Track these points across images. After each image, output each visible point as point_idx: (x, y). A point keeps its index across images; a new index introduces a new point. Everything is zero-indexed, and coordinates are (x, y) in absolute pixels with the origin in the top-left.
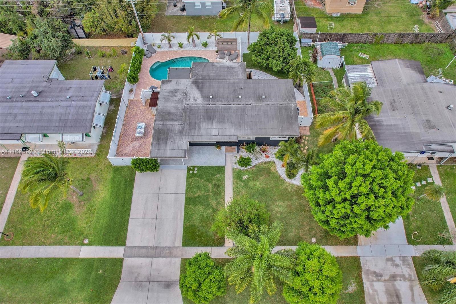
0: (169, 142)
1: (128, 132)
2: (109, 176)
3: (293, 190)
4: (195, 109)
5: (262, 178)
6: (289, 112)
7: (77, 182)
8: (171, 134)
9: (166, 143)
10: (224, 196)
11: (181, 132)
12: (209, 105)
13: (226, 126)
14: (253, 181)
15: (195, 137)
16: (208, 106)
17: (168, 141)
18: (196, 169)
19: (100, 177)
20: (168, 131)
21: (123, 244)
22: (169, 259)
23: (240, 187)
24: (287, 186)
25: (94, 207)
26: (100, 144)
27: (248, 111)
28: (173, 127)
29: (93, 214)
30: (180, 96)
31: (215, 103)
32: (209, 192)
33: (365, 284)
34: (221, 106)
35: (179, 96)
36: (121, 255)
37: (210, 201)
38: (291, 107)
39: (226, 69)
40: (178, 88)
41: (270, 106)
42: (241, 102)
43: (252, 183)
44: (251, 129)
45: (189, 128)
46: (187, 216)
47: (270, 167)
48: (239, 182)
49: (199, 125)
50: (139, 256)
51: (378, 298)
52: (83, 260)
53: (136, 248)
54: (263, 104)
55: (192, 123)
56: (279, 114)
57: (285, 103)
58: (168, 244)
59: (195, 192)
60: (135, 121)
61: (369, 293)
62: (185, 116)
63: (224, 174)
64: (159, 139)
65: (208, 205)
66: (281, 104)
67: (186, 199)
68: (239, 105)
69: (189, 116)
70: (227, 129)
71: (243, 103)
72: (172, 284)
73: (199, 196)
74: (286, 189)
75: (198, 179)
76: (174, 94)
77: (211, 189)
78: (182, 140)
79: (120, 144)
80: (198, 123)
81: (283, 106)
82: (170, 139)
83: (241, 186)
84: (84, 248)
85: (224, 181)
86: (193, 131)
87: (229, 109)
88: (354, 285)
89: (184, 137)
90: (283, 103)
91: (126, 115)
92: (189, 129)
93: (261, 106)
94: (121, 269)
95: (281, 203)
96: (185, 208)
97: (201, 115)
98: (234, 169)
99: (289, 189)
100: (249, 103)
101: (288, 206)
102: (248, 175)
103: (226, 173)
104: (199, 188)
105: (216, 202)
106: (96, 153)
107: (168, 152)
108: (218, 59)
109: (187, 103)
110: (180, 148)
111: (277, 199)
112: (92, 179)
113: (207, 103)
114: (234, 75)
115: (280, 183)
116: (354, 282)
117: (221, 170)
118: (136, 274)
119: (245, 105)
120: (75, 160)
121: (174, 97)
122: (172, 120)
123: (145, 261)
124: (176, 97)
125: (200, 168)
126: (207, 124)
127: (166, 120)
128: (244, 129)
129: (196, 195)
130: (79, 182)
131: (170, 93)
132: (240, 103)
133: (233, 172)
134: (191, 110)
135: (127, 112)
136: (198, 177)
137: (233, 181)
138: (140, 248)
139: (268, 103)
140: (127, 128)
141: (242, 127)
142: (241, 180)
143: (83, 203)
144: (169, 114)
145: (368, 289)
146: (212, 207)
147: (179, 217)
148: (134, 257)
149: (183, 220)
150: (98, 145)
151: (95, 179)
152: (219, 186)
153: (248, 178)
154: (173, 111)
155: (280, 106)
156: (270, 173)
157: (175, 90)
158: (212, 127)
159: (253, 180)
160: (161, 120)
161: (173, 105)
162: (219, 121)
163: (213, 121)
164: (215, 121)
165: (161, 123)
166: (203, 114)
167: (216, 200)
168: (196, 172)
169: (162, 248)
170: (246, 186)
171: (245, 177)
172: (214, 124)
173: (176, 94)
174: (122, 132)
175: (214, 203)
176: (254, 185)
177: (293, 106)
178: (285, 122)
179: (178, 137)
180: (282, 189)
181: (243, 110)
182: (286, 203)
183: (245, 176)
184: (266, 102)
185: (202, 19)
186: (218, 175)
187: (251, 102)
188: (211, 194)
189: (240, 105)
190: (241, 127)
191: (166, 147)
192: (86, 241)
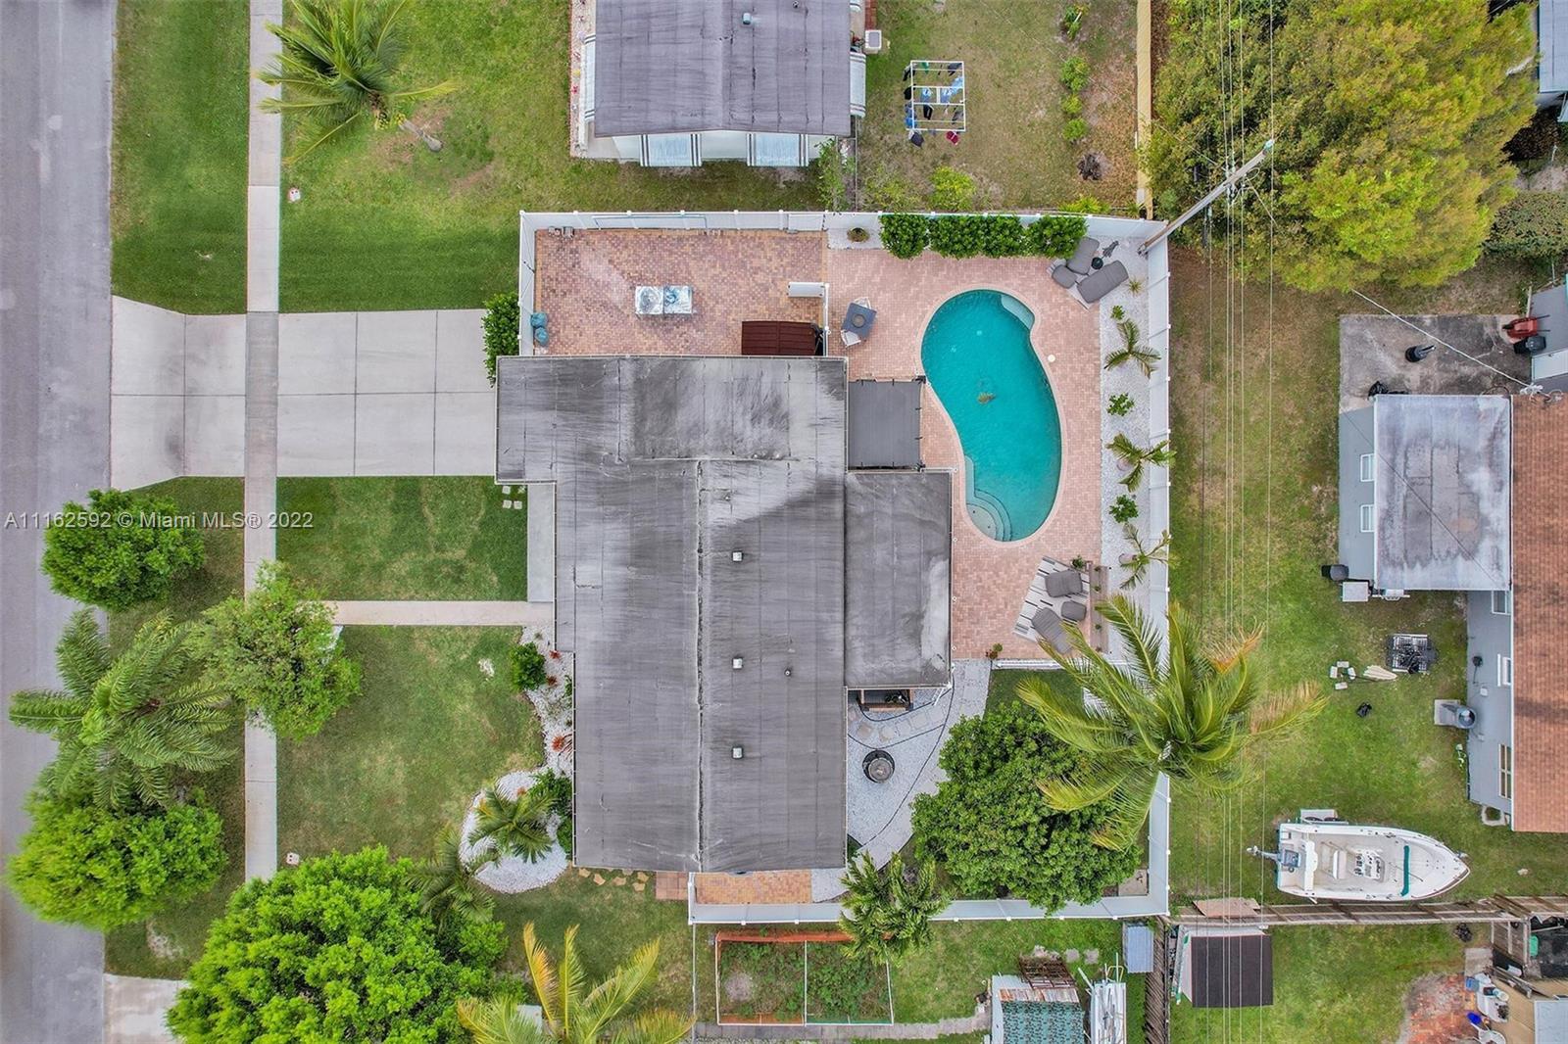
0: (552, 416)
1: (671, 253)
2: (494, 225)
3: (444, 816)
4: (681, 499)
5: (485, 720)
6: (665, 842)
7: (478, 122)
8: (582, 419)
9: (548, 408)
10: (427, 598)
11: (589, 455)
12: (700, 551)
13: (613, 613)
14: (473, 690)
15: (571, 505)
16: (694, 548)
17: (555, 413)
18: (518, 505)
19: (495, 193)
20: (596, 408)
21: (286, 305)
22: (242, 443)
23: (454, 648)
24: (458, 800)
25: (393, 195)
26: (619, 167)
27: (671, 690)
28: (608, 425)
29: (374, 198)
30: (756, 437)
31: (707, 571)
32: (437, 551)
33: (170, 986)
34: (696, 593)
35: (752, 435)
36: (253, 304)
37: (406, 555)
38: (690, 851)
39: (907, 610)
40: (798, 426)
41: (694, 772)
42: (712, 667)
43: (467, 687)
44: (598, 701)
45: (606, 483)
46: (360, 488)
47: (522, 750)
48: (471, 645)
49: (616, 515)
50: (249, 358)
51: (131, 1012)
52: (241, 200)
53: (273, 343)
54: (704, 750)
55: (627, 491)
56: (658, 802)
57: (707, 832)
58: (284, 436)
59: (437, 505)
60: (718, 270)
61: (147, 990)
62: (653, 466)
63: (498, 599)
64: (565, 380)
65: (393, 549)
66: (700, 815)
67: (416, 479)
68: (700, 659)
69: (651, 479)
70: (600, 616)
71: (706, 674)
72: (179, 458)
73: (424, 519)
74: (447, 796)
75: (482, 512)
76: (767, 416)
77: (449, 555)
78: (559, 459)
79: (620, 235)
80: (622, 513)
81: (692, 821)
82: (566, 419)
83: (460, 651)
84: (274, 193)
85: (475, 599)
86: (594, 497)
87: (682, 625)
88: (169, 953)
89: (572, 468)
90: (707, 824)
91: (751, 234)
92: (599, 483)
93: (696, 743)
94: (217, 312)
95: (400, 775)
96: (389, 479)
97: (656, 524)
98: (517, 632)
99: (450, 806)
100: (707, 698)
101: (391, 798)
102: (496, 676)
103: (503, 603)
104: (452, 517)
105: (403, 573)
106: (582, 161)
107: (516, 417)
108: (1044, 566)
109: (707, 469)
110: (528, 456)
111: (414, 761)
112: (490, 169)
113: (708, 541)
114: (876, 642)
115: (467, 777)
116: (176, 955)
117: (515, 587)
118: (203, 357)
119: (697, 681)
120: (560, 92)
121: (749, 417)
122: (640, 418)
123: (236, 376)
124: (748, 423)
125: (520, 519)
126: (620, 544)
127: (641, 398)
128: (601, 674)
129: (426, 510)
130: (479, 127)
131: (770, 400)
132: (706, 662)
133: (507, 629)
134: (680, 485)
135: (766, 234)
136: (487, 513)
137: (478, 627)
138: (275, 356)
139: (707, 770)
140: (688, 249)
141: (606, 667)
142: (476, 654)
143: (407, 158)
144: (670, 406)
145: (156, 990)
146: (390, 561)
147: (359, 462)
148: (250, 343)
149: (351, 475)
150: (615, 160)
151: (488, 176)
152: (457, 581)
153: (484, 676)
154: (682, 419)
155: (694, 809)
156: (502, 748)
157: (786, 416)
158: (606, 565)
159: (478, 692)
160: (638, 381)
161: (711, 417)
162: (630, 586)
163: (632, 565)
164: (631, 573)
165: (628, 380)
166: (664, 529)
167: (412, 574)
168: (507, 504)
169: (272, 421)
170: (456, 668)
171: (487, 666)
172: (621, 571)
173: (764, 421)
174: (670, 233)
175: (401, 566)
176: (460, 694)
177: (693, 857)
178: (628, 822)
179: (569, 446)
180: (449, 783)
181: (678, 676)
182: (404, 791)
183: (490, 665)
184: (708, 759)
185: (1315, 489)
186: (495, 579)
187: (711, 707)
188: (430, 558)
189: (699, 664)
190: (609, 664)
191: (536, 407)
192: (295, 196)
